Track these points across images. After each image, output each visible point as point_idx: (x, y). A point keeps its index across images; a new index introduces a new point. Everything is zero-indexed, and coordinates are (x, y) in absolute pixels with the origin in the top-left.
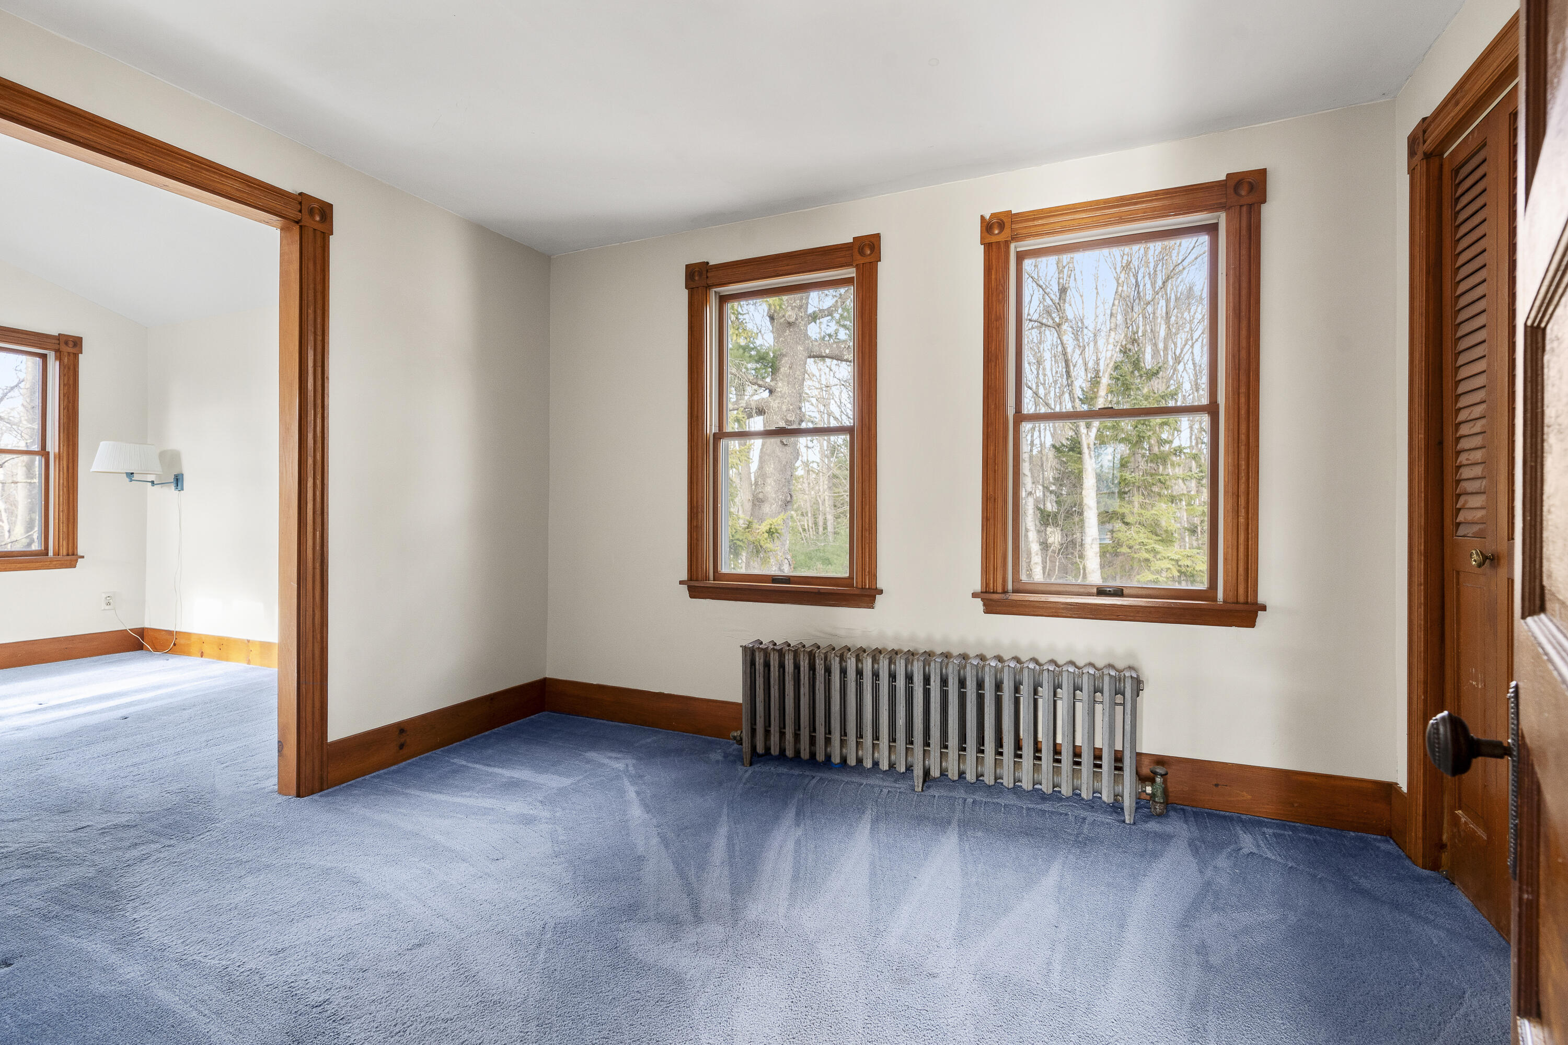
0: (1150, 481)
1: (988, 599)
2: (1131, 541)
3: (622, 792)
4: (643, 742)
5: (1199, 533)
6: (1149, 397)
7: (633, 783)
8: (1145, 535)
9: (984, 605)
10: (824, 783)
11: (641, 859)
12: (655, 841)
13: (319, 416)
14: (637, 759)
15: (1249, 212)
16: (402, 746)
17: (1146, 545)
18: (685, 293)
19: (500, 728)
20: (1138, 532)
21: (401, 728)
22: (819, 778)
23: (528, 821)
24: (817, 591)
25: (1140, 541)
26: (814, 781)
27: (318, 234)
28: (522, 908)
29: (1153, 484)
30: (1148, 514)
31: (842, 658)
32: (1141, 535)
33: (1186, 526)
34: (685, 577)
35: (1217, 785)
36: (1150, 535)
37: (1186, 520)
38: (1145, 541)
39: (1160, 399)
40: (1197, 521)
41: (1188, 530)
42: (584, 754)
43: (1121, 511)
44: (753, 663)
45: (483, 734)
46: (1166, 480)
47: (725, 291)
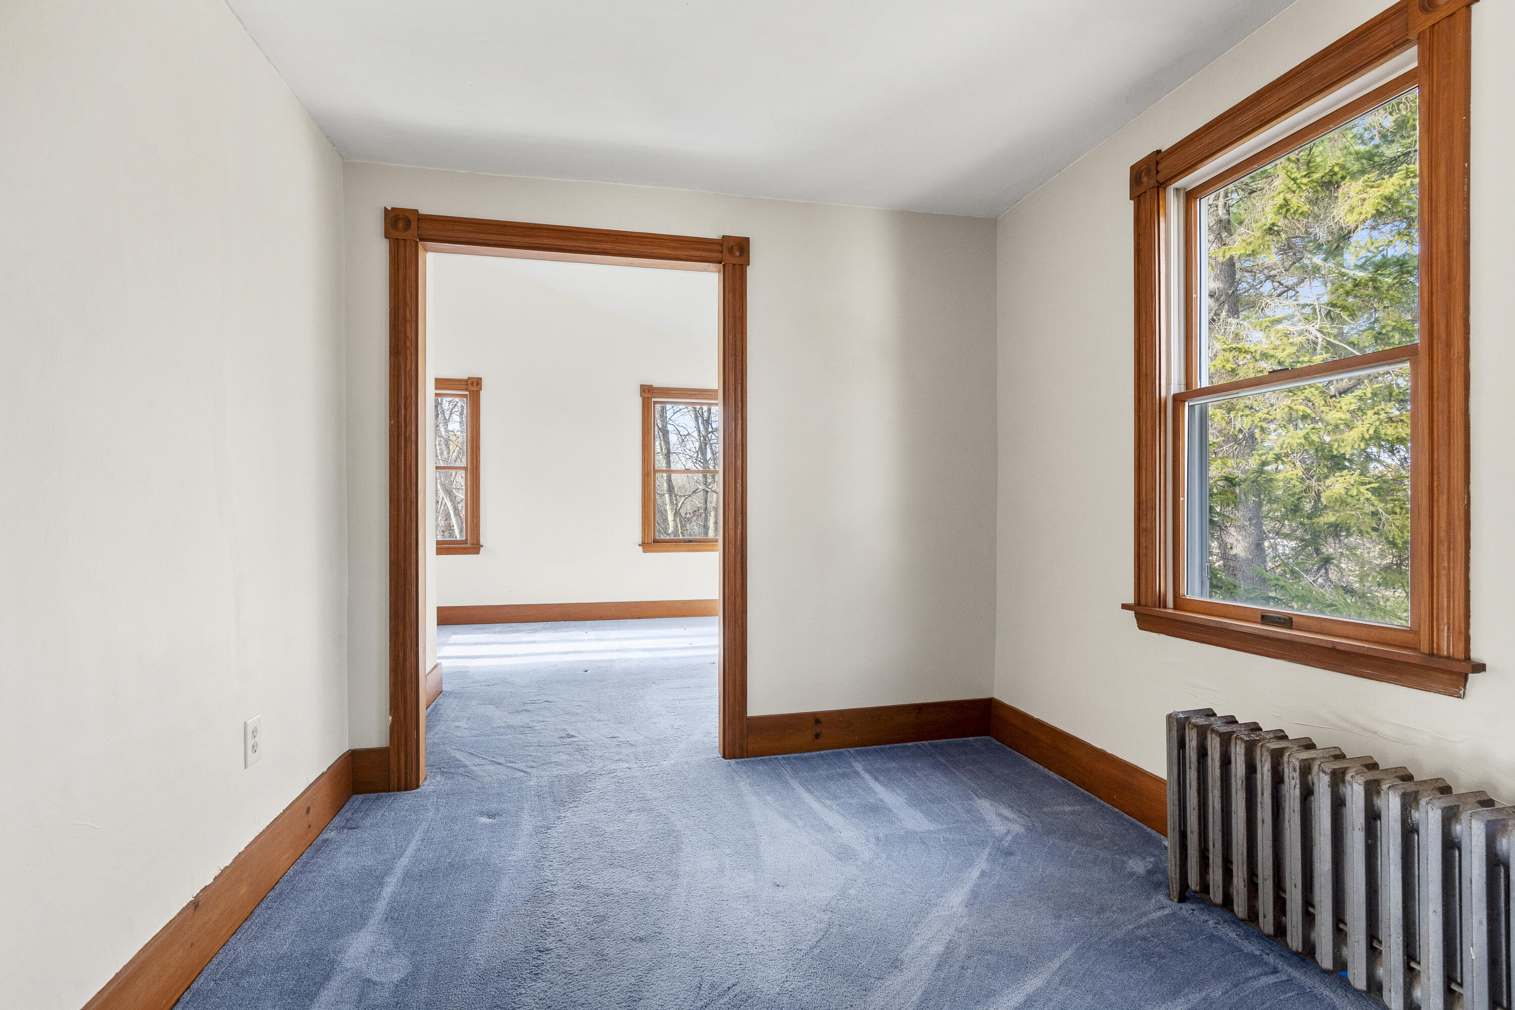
3: (969, 863)
4: (1058, 808)
7: (992, 859)
10: (1285, 992)
11: (896, 964)
12: (937, 949)
13: (739, 427)
14: (1028, 829)
16: (817, 736)
18: (1129, 206)
19: (926, 743)
21: (817, 719)
22: (1284, 978)
23: (844, 854)
24: (1330, 646)
26: (1272, 979)
27: (737, 267)
28: (738, 953)
31: (1338, 778)
34: (1131, 600)
42: (976, 798)
44: (1182, 744)
45: (905, 744)
47: (1193, 182)
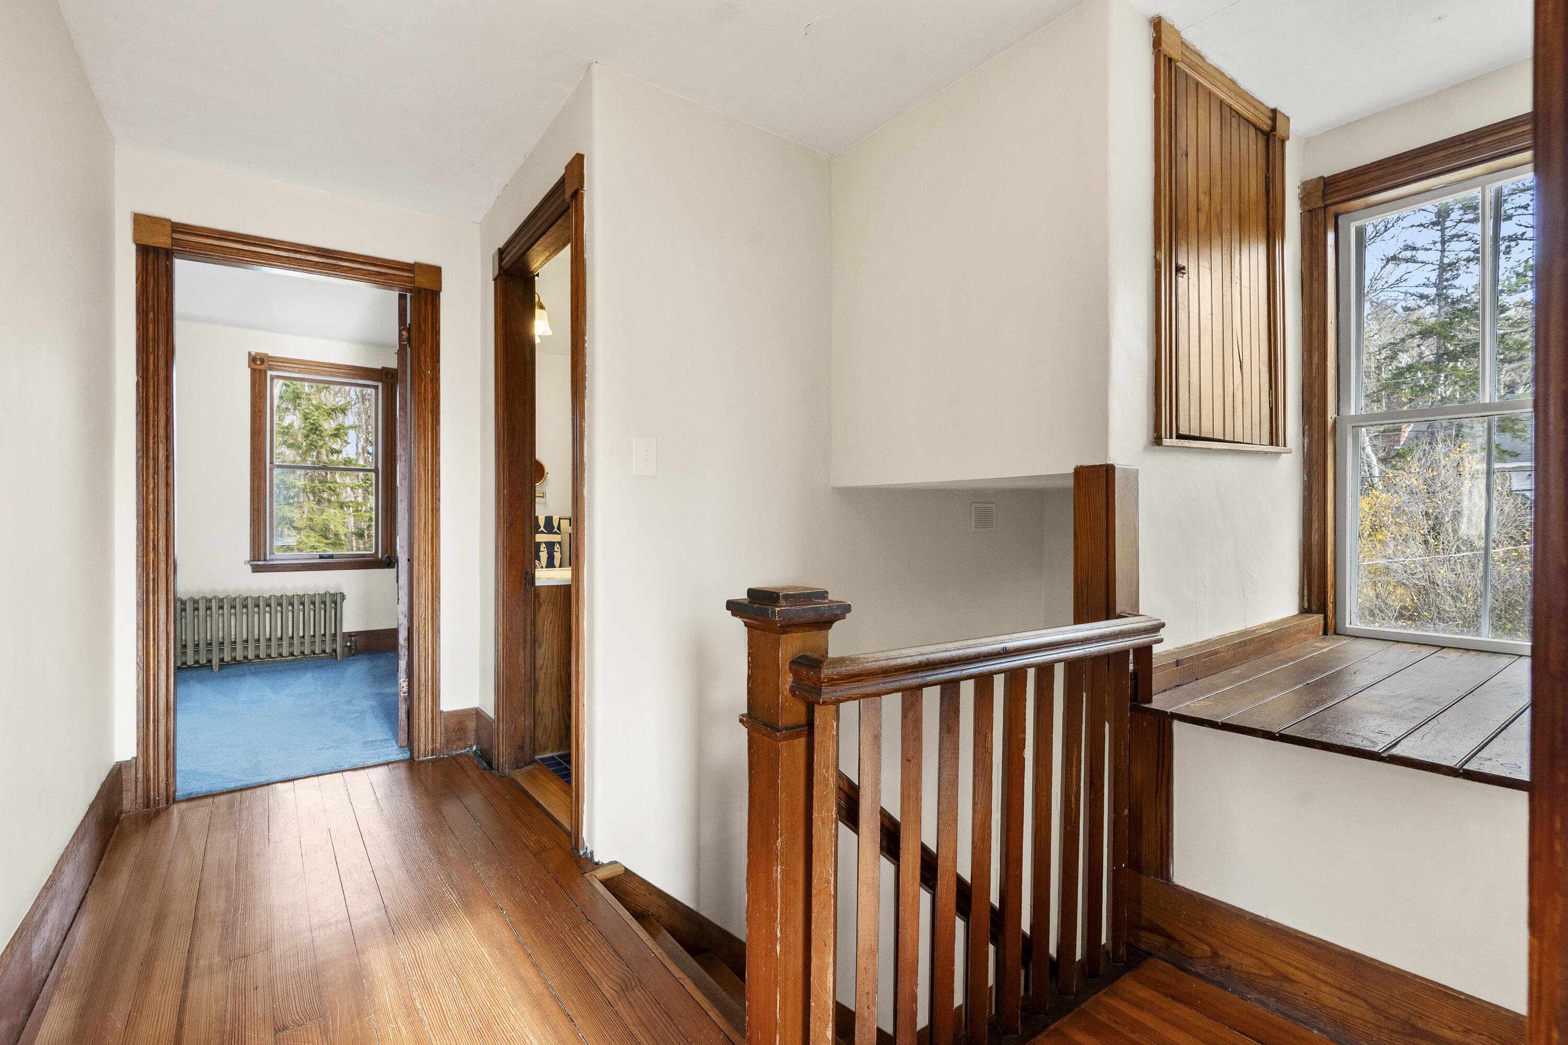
0: (321, 487)
1: (254, 565)
2: (301, 545)
5: (366, 537)
6: (320, 407)
8: (315, 539)
9: (252, 568)
15: (392, 385)
17: (317, 549)
20: (308, 537)
25: (311, 545)
29: (323, 491)
30: (318, 519)
32: (311, 539)
33: (353, 530)
35: (379, 640)
36: (321, 539)
37: (353, 524)
38: (316, 544)
39: (330, 411)
40: (364, 526)
41: (356, 534)
43: (289, 515)
46: (336, 488)
